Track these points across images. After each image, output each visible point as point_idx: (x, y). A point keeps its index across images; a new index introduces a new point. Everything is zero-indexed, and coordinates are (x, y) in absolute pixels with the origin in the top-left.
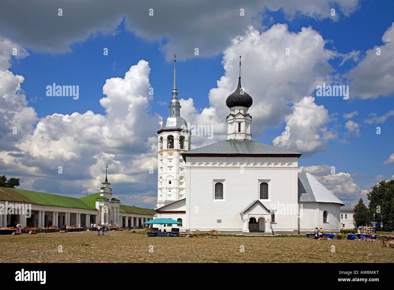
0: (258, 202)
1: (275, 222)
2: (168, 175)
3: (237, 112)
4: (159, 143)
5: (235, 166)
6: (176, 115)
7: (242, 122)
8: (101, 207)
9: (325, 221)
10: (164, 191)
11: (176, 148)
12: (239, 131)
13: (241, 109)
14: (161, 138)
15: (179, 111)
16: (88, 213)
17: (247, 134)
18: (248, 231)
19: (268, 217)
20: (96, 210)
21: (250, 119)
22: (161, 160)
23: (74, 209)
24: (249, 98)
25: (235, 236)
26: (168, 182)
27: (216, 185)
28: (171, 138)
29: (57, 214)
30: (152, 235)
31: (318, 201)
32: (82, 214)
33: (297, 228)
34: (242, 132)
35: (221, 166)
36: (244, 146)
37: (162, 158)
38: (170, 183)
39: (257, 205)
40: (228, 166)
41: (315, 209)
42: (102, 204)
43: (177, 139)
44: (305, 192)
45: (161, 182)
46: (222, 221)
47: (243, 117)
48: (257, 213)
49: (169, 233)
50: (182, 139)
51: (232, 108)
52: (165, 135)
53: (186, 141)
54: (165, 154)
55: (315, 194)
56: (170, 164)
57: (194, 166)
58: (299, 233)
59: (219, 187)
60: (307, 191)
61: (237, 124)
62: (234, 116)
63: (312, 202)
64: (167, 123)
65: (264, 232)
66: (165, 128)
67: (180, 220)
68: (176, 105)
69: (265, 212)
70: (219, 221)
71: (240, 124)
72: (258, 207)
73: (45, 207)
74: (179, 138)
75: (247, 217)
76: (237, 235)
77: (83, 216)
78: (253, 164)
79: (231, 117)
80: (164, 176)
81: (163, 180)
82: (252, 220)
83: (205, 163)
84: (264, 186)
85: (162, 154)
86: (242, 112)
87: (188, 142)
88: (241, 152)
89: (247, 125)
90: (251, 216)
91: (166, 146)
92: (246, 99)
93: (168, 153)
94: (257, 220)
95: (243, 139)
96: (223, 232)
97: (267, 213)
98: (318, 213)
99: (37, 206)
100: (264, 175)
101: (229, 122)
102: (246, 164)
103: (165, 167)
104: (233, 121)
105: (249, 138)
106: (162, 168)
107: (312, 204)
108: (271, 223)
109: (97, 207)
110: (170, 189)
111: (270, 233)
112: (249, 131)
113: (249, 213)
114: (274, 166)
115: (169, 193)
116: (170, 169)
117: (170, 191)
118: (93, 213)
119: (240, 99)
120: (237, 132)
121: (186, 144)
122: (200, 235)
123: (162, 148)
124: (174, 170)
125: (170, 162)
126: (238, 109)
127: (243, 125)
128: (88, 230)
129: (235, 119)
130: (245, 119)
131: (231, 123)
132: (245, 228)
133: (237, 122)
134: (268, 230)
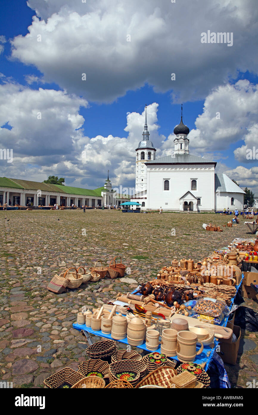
0: (189, 192)
1: (201, 204)
2: (141, 175)
3: (180, 137)
4: (136, 157)
5: (176, 170)
6: (146, 140)
7: (183, 143)
8: (104, 195)
9: (232, 204)
10: (139, 185)
11: (146, 160)
12: (181, 149)
14: (138, 154)
15: (149, 137)
16: (97, 198)
17: (185, 151)
18: (182, 210)
19: (195, 202)
20: (102, 197)
21: (188, 141)
22: (138, 167)
23: (88, 196)
24: (187, 129)
25: (175, 213)
26: (141, 180)
27: (165, 182)
28: (143, 153)
29: (78, 199)
30: (125, 211)
31: (227, 191)
32: (92, 199)
33: (214, 208)
34: (182, 149)
35: (168, 170)
36: (183, 158)
37: (138, 166)
38: (142, 180)
40: (172, 170)
41: (226, 196)
42: (105, 193)
43: (147, 154)
44: (220, 186)
45: (137, 180)
46: (168, 204)
47: (183, 140)
48: (189, 199)
49: (134, 210)
50: (149, 154)
51: (178, 135)
52: (140, 152)
53: (152, 155)
54: (139, 163)
55: (226, 187)
56: (142, 169)
57: (152, 170)
58: (215, 211)
59: (167, 182)
60: (221, 185)
62: (178, 139)
63: (224, 192)
64: (141, 145)
65: (193, 210)
66: (140, 148)
67: (143, 203)
68: (146, 134)
69: (193, 198)
70: (167, 204)
71: (181, 144)
72: (189, 195)
73: (71, 195)
75: (182, 201)
76: (176, 212)
78: (187, 169)
79: (176, 141)
80: (139, 176)
81: (138, 179)
82: (186, 203)
83: (158, 169)
84: (194, 182)
85: (138, 163)
86: (183, 137)
87: (153, 156)
88: (179, 162)
89: (186, 145)
90: (185, 201)
91: (140, 158)
92: (185, 129)
93: (142, 162)
94: (188, 203)
95: (183, 153)
96: (168, 210)
97: (194, 199)
98: (228, 199)
99: (66, 194)
100: (194, 175)
101: (175, 143)
102: (182, 169)
103: (139, 171)
104: (177, 143)
105: (187, 153)
106: (138, 171)
107: (224, 193)
108: (197, 205)
109: (102, 195)
110: (142, 184)
111: (196, 211)
112: (187, 148)
113: (184, 199)
114: (204, 170)
115: (142, 187)
116: (143, 172)
117: (142, 185)
118: (100, 198)
119: (181, 129)
121: (152, 157)
122: (152, 212)
123: (138, 159)
124: (145, 172)
125: (143, 167)
126: (180, 136)
127: (183, 145)
128: (95, 209)
129: (179, 141)
130: (184, 141)
131: (176, 144)
132: (181, 208)
133: (180, 143)
134: (195, 209)
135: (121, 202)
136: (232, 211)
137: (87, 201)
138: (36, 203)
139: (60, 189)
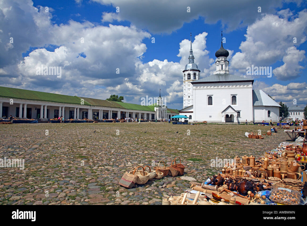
0: (230, 106)
1: (240, 117)
2: (188, 93)
3: (220, 59)
4: (184, 77)
5: (218, 88)
6: (192, 63)
7: (223, 64)
8: (157, 110)
9: (269, 116)
10: (186, 101)
11: (192, 79)
12: (222, 69)
13: (223, 58)
14: (185, 75)
15: (194, 60)
16: (150, 113)
17: (226, 71)
18: (224, 121)
19: (235, 114)
20: (155, 111)
21: (228, 63)
22: (185, 86)
23: (143, 111)
24: (226, 52)
25: (218, 124)
26: (188, 97)
27: (209, 98)
28: (189, 75)
29: (135, 114)
30: (175, 123)
31: (264, 105)
32: (147, 114)
33: (252, 120)
34: (223, 70)
35: (211, 88)
36: (224, 77)
37: (185, 85)
38: (189, 97)
39: (229, 108)
40: (215, 88)
41: (263, 110)
42: (158, 109)
43: (192, 75)
44: (258, 100)
45: (185, 97)
46: (212, 117)
47: (224, 62)
48: (230, 112)
49: (183, 122)
50: (195, 74)
51: (218, 58)
52: (186, 73)
53: (197, 75)
54: (186, 82)
55: (263, 101)
56: (189, 87)
57: (197, 88)
58: (254, 122)
59: (210, 99)
60: (259, 100)
61: (221, 66)
62: (219, 61)
63: (261, 106)
64: (187, 67)
65: (234, 122)
66: (186, 70)
67: (190, 116)
68: (192, 58)
69: (234, 112)
70: (210, 117)
71: (222, 65)
73: (129, 110)
74: (193, 74)
75: (224, 114)
76: (219, 123)
77: (148, 115)
78: (227, 86)
79: (218, 62)
80: (186, 94)
81: (185, 96)
82: (227, 116)
83: (202, 87)
84: (234, 98)
85: (185, 83)
86: (223, 59)
88: (221, 80)
89: (226, 66)
90: (226, 114)
91: (187, 79)
92: (225, 52)
93: (188, 82)
94: (230, 116)
95: (224, 73)
96: (212, 122)
97: (235, 112)
98: (265, 112)
99: (125, 110)
100: (234, 92)
101: (217, 65)
102: (224, 86)
103: (186, 89)
104: (218, 64)
105: (228, 73)
106: (185, 89)
108: (237, 117)
109: (155, 110)
110: (189, 100)
111: (236, 123)
112: (227, 69)
113: (225, 112)
114: (243, 87)
115: (189, 102)
116: (189, 90)
117: (189, 101)
118: (153, 113)
119: (222, 53)
120: (221, 70)
121: (197, 77)
122: (198, 124)
123: (185, 79)
124: (191, 90)
125: (189, 86)
126: (221, 58)
127: (224, 66)
128: (150, 121)
129: (220, 63)
130: (225, 63)
131: (218, 65)
132: (223, 120)
133: (221, 65)
134: (235, 121)
135: (171, 116)
136: (269, 122)
137: (143, 115)
138: (101, 117)
139: (121, 106)
